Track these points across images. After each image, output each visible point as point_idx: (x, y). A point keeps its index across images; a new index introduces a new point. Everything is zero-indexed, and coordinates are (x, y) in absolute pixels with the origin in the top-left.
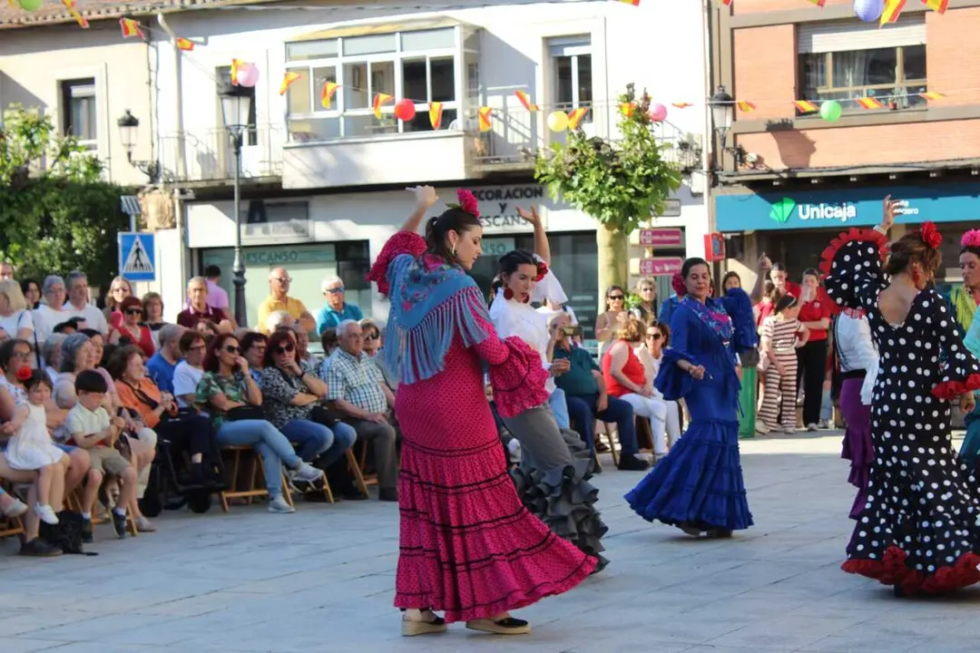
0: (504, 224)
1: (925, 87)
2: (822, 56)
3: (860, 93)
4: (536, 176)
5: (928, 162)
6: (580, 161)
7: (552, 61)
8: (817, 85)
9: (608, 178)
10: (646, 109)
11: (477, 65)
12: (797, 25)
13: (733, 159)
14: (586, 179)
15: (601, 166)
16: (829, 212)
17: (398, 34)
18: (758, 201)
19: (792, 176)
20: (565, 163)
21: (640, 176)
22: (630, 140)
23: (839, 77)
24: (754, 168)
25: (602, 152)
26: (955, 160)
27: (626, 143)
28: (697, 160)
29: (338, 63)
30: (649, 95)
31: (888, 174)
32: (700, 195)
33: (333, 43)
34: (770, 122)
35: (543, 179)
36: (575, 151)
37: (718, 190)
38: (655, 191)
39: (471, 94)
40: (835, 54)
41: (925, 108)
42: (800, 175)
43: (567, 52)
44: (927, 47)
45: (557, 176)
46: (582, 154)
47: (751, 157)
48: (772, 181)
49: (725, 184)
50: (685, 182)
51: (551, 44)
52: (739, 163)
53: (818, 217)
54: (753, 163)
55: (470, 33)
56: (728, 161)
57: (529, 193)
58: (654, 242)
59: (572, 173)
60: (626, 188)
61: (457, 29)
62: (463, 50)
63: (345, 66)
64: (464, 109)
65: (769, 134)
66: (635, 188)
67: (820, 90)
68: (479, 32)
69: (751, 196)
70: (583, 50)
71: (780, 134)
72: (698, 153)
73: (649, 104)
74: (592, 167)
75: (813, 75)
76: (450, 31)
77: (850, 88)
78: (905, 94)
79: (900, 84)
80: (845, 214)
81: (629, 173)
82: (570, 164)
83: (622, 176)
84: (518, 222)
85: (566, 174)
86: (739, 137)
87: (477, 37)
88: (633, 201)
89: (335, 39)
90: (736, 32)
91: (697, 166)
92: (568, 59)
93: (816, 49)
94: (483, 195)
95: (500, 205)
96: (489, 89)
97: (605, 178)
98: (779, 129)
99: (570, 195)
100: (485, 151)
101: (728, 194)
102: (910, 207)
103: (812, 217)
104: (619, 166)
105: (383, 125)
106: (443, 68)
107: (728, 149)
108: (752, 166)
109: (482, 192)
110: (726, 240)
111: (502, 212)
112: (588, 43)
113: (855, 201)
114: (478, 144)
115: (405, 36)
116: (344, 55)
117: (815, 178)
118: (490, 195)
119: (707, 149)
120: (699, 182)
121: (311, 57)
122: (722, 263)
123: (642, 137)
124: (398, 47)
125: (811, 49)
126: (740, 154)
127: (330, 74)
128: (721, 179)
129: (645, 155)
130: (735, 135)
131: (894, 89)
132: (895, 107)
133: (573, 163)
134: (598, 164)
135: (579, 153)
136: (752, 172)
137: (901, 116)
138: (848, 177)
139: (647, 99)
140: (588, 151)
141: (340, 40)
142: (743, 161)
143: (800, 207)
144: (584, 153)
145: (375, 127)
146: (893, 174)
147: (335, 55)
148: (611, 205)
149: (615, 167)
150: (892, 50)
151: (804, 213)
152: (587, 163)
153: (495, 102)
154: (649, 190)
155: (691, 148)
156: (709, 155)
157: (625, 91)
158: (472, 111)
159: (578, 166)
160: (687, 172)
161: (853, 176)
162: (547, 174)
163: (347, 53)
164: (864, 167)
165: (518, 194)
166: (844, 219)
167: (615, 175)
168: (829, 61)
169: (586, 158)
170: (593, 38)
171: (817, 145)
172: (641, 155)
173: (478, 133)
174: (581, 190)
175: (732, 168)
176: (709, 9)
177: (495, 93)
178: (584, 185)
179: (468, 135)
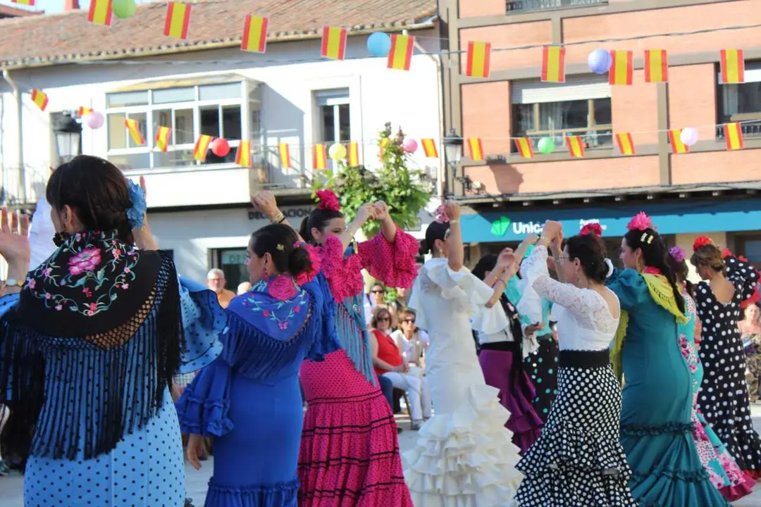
1: (611, 131)
2: (530, 106)
3: (560, 135)
4: (312, 197)
5: (613, 189)
6: (349, 185)
7: (318, 109)
8: (527, 129)
9: (371, 198)
10: (400, 143)
11: (259, 112)
12: (512, 82)
13: (461, 186)
14: (353, 198)
15: (365, 188)
16: (537, 228)
17: (196, 88)
18: (480, 220)
19: (506, 200)
20: (336, 186)
21: (396, 197)
22: (388, 168)
23: (544, 121)
24: (477, 194)
25: (366, 177)
26: (634, 187)
27: (384, 170)
28: (434, 187)
29: (148, 110)
30: (404, 132)
31: (583, 199)
33: (143, 94)
34: (489, 157)
36: (344, 176)
38: (407, 209)
39: (255, 136)
40: (541, 105)
41: (610, 147)
42: (512, 199)
43: (330, 102)
44: (612, 99)
46: (350, 179)
47: (476, 184)
48: (492, 203)
51: (318, 95)
52: (466, 190)
53: (528, 231)
54: (478, 189)
55: (254, 86)
56: (458, 188)
57: (300, 213)
59: (342, 194)
61: (243, 83)
62: (249, 100)
63: (154, 112)
64: (248, 146)
65: (488, 167)
66: (392, 206)
67: (529, 133)
68: (261, 86)
69: (473, 217)
70: (343, 101)
71: (497, 167)
72: (434, 181)
73: (403, 139)
74: (357, 189)
75: (523, 123)
76: (238, 85)
77: (552, 131)
78: (595, 135)
79: (592, 129)
81: (387, 194)
82: (340, 187)
83: (381, 196)
86: (466, 169)
87: (259, 91)
89: (146, 91)
90: (463, 87)
91: (433, 192)
92: (330, 108)
93: (525, 101)
96: (269, 132)
97: (369, 198)
98: (496, 163)
100: (266, 180)
103: (524, 232)
104: (380, 188)
105: (184, 159)
106: (232, 115)
107: (458, 178)
108: (476, 192)
112: (347, 95)
114: (260, 174)
115: (203, 90)
116: (153, 103)
117: (525, 201)
119: (441, 179)
121: (126, 105)
123: (398, 165)
124: (197, 98)
125: (521, 101)
126: (467, 182)
127: (142, 119)
129: (400, 180)
130: (463, 168)
131: (586, 131)
132: (588, 147)
133: (343, 186)
134: (362, 186)
135: (347, 178)
136: (477, 196)
137: (593, 153)
138: (551, 201)
139: (401, 135)
140: (354, 176)
141: (150, 92)
142: (469, 188)
143: (515, 224)
144: (352, 177)
145: (179, 160)
146: (586, 198)
147: (146, 104)
149: (376, 189)
150: (584, 102)
151: (518, 229)
152: (354, 186)
153: (272, 142)
154: (404, 207)
155: (429, 178)
156: (442, 183)
157: (384, 129)
158: (255, 149)
159: (347, 188)
161: (556, 200)
163: (155, 102)
164: (563, 193)
165: (292, 213)
167: (377, 195)
168: (536, 109)
169: (354, 181)
170: (351, 92)
171: (524, 177)
172: (397, 179)
173: (261, 165)
174: (349, 207)
175: (461, 194)
176: (442, 69)
177: (273, 135)
178: (352, 204)
179: (253, 167)
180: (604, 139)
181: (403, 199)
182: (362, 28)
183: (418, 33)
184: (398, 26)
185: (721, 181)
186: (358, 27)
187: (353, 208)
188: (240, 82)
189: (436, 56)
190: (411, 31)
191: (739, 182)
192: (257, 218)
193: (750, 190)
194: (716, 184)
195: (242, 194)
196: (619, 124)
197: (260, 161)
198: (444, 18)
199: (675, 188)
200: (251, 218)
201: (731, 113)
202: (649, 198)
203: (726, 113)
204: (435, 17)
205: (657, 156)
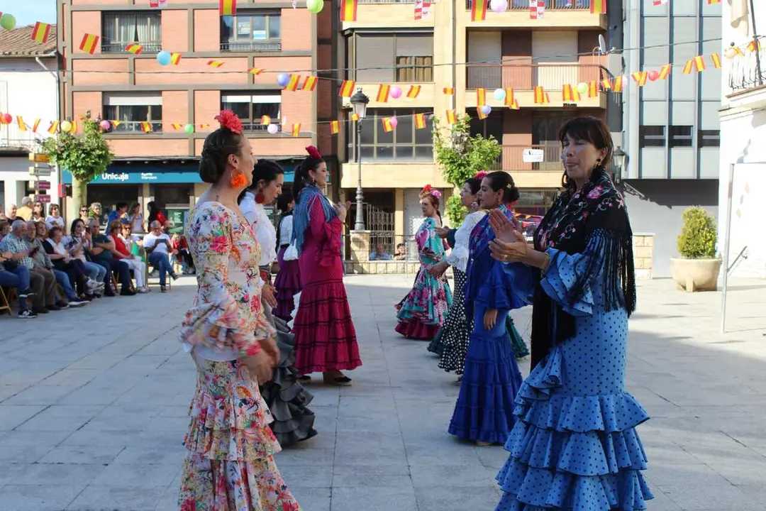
1: (161, 124)
2: (115, 106)
3: (131, 125)
5: (162, 156)
6: (67, 146)
10: (99, 123)
12: (103, 92)
14: (70, 155)
15: (76, 149)
16: (116, 177)
21: (96, 155)
22: (90, 138)
23: (122, 116)
25: (77, 142)
26: (174, 156)
27: (87, 139)
31: (144, 161)
36: (64, 141)
40: (120, 106)
41: (162, 133)
44: (163, 108)
45: (54, 152)
46: (68, 143)
53: (111, 179)
59: (63, 152)
60: (90, 160)
66: (94, 160)
75: (109, 115)
77: (127, 122)
78: (151, 126)
79: (149, 122)
80: (124, 177)
81: (91, 152)
82: (61, 147)
83: (88, 154)
85: (59, 152)
88: (93, 166)
90: (75, 93)
93: (111, 104)
97: (81, 155)
99: (62, 162)
102: (153, 176)
103: (108, 178)
104: (85, 149)
110: (67, 188)
122: (64, 198)
123: (96, 136)
125: (109, 103)
131: (147, 124)
133: (64, 147)
135: (66, 142)
137: (150, 136)
138: (126, 162)
139: (99, 118)
146: (147, 161)
148: (83, 167)
149: (83, 150)
150: (146, 107)
151: (105, 176)
159: (66, 148)
164: (134, 157)
166: (123, 180)
167: (85, 153)
168: (118, 109)
172: (96, 145)
176: (59, 81)
180: (157, 128)
181: (100, 157)
182: (10, 53)
183: (46, 60)
184: (33, 54)
186: (7, 53)
189: (55, 73)
190: (41, 58)
196: (166, 121)
198: (62, 54)
202: (183, 162)
204: (55, 51)
205: (187, 140)
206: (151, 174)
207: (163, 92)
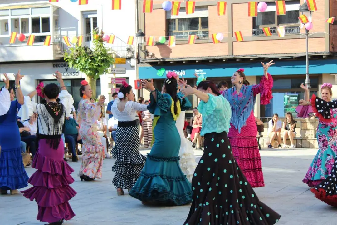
0: (67, 75)
1: (208, 31)
2: (175, 20)
3: (187, 33)
4: (65, 59)
5: (208, 57)
6: (79, 55)
7: (84, 19)
8: (173, 30)
9: (88, 60)
10: (102, 37)
11: (58, 20)
13: (144, 55)
14: (81, 60)
15: (86, 56)
17: (30, 9)
18: (153, 69)
19: (164, 60)
20: (74, 55)
21: (99, 60)
22: (97, 47)
23: (180, 27)
24: (151, 58)
25: (87, 51)
26: (217, 56)
27: (95, 48)
28: (133, 54)
29: (9, 18)
30: (103, 32)
31: (195, 61)
32: (134, 66)
34: (157, 42)
35: (66, 61)
36: (77, 51)
37: (140, 65)
39: (56, 30)
40: (179, 19)
41: (208, 38)
42: (167, 60)
43: (89, 16)
44: (209, 18)
45: (71, 59)
47: (150, 54)
48: (157, 62)
49: (142, 63)
50: (128, 62)
51: (84, 13)
52: (146, 56)
54: (151, 56)
55: (56, 9)
56: (142, 55)
58: (116, 82)
59: (77, 58)
60: (95, 64)
61: (51, 7)
62: (53, 15)
63: (12, 19)
64: (54, 35)
65: (156, 46)
66: (98, 64)
67: (174, 32)
68: (59, 8)
69: (151, 67)
70: (94, 16)
71: (160, 46)
72: (133, 52)
73: (103, 35)
74: (83, 56)
75: (171, 26)
77: (184, 31)
78: (201, 33)
79: (200, 30)
80: (182, 74)
81: (96, 59)
82: (76, 55)
83: (93, 60)
84: (72, 75)
85: (75, 59)
86: (146, 47)
87: (58, 11)
88: (97, 68)
89: (8, 10)
91: (133, 57)
92: (90, 19)
93: (172, 18)
94: (60, 65)
95: (66, 69)
96: (62, 28)
98: (160, 44)
99: (76, 65)
100: (60, 50)
101: (143, 66)
102: (203, 72)
104: (93, 56)
105: (25, 40)
106: (46, 21)
107: (142, 51)
108: (151, 57)
109: (59, 64)
111: (66, 71)
112: (96, 14)
113: (185, 69)
114: (58, 48)
115: (33, 10)
116: (11, 16)
117: (172, 61)
118: (62, 65)
119: (136, 51)
120: (133, 62)
121: (0, 16)
122: (141, 90)
123: (101, 46)
124: (30, 14)
126: (147, 53)
127: (6, 22)
128: (141, 61)
129: (102, 53)
131: (198, 32)
132: (198, 38)
133: (77, 55)
134: (85, 55)
135: (79, 51)
136: (151, 59)
137: (200, 41)
138: (183, 61)
140: (82, 51)
141: (10, 10)
142: (148, 55)
143: (167, 71)
144: (81, 51)
145: (23, 41)
146: (197, 60)
147: (8, 15)
148: (90, 69)
149: (91, 56)
150: (198, 18)
152: (82, 55)
153: (64, 33)
154: (102, 64)
155: (131, 50)
156: (137, 53)
158: (56, 36)
159: (79, 56)
160: (129, 58)
161: (184, 61)
162: (68, 59)
163: (12, 15)
164: (188, 58)
166: (181, 76)
167: (91, 59)
168: (177, 22)
169: (81, 53)
170: (98, 12)
171: (172, 50)
172: (100, 53)
173: (58, 43)
174: (79, 64)
175: (144, 58)
176: (137, 3)
177: (64, 30)
178: (80, 62)
179: (54, 44)
180: (205, 34)
181: (103, 61)
185: (254, 54)
187: (81, 64)
188: (49, 7)
191: (261, 55)
192: (57, 67)
193: (266, 58)
194: (252, 55)
195: (50, 56)
196: (211, 29)
197: (58, 42)
199: (234, 57)
200: (54, 67)
201: (259, 24)
202: (224, 61)
203: (257, 25)
205: (228, 43)
206: (201, 70)
207: (209, 6)
